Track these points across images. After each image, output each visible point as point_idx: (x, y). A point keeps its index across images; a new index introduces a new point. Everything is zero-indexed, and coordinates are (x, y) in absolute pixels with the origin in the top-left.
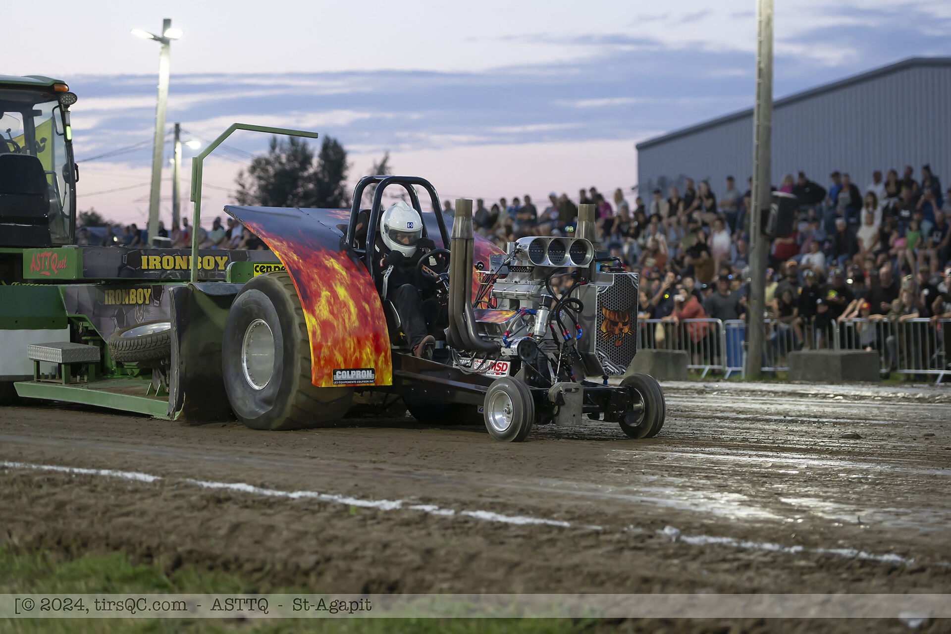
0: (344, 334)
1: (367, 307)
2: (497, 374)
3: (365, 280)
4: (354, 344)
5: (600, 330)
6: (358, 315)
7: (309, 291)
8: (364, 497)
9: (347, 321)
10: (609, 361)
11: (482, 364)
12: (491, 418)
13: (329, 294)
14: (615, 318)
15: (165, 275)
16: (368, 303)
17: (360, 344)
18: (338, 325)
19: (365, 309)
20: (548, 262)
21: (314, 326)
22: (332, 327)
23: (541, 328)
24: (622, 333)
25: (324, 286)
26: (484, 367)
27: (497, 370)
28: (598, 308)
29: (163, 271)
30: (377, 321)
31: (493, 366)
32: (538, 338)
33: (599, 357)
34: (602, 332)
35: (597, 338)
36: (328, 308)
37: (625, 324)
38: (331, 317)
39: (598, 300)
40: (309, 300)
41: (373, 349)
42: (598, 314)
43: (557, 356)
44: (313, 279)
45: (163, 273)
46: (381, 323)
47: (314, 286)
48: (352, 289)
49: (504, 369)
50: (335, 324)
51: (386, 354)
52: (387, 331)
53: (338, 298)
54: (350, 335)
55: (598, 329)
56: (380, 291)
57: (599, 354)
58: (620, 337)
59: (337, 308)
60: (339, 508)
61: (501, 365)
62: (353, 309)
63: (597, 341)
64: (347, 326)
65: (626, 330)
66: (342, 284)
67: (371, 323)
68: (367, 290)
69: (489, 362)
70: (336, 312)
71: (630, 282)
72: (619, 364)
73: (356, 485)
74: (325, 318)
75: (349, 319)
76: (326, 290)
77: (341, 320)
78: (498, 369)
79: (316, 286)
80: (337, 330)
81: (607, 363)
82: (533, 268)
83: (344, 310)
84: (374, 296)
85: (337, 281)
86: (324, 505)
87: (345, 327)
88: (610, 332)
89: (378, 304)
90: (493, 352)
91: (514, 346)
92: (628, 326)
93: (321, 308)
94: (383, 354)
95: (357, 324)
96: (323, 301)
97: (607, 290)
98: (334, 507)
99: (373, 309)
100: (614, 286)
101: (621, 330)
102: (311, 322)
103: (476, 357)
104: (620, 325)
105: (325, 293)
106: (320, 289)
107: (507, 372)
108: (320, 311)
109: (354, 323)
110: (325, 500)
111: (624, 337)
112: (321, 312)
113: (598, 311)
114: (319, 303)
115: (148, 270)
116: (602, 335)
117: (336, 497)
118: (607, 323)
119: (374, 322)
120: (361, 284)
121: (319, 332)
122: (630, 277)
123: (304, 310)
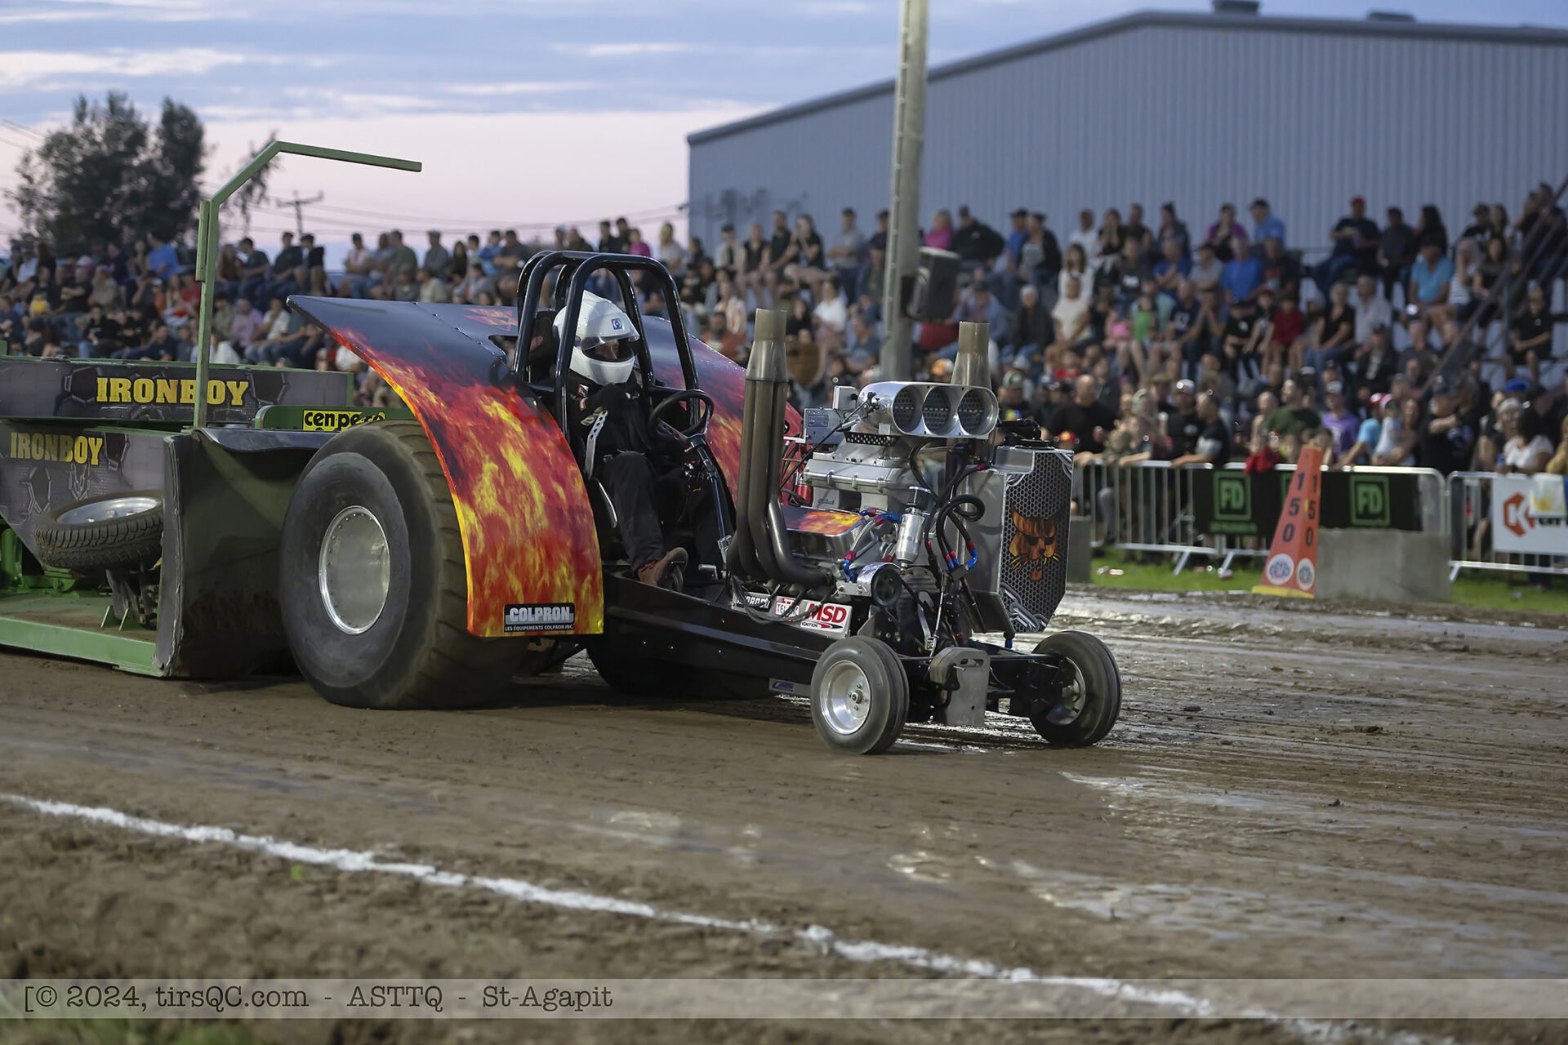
0: (524, 542)
1: (560, 490)
2: (824, 626)
3: (553, 441)
4: (541, 559)
5: (1009, 552)
6: (547, 507)
7: (461, 462)
8: (307, 841)
9: (527, 516)
10: (1021, 606)
11: (792, 608)
12: (826, 713)
13: (497, 467)
14: (1033, 531)
15: (137, 413)
16: (563, 483)
17: (550, 560)
18: (513, 525)
19: (557, 494)
20: (924, 430)
21: (472, 526)
22: (503, 527)
23: (909, 548)
24: (1044, 557)
25: (486, 453)
26: (797, 612)
27: (823, 619)
28: (1006, 513)
29: (134, 405)
30: (578, 518)
31: (816, 611)
32: (903, 565)
33: (1005, 600)
34: (1012, 555)
35: (1003, 566)
36: (495, 494)
37: (1048, 542)
38: (501, 510)
39: (1007, 498)
40: (463, 478)
41: (572, 569)
42: (1006, 524)
43: (935, 597)
44: (466, 439)
45: (133, 410)
46: (585, 520)
47: (469, 453)
48: (534, 459)
49: (838, 618)
50: (509, 521)
51: (594, 577)
52: (595, 536)
53: (512, 475)
54: (534, 544)
55: (1004, 550)
56: (582, 466)
57: (1005, 595)
58: (1040, 565)
59: (511, 494)
60: (272, 865)
61: (833, 612)
62: (538, 495)
63: (1003, 571)
64: (529, 525)
65: (1050, 551)
66: (516, 448)
67: (569, 520)
68: (560, 460)
69: (807, 604)
70: (508, 500)
71: (1060, 466)
72: (1037, 612)
73: (293, 815)
74: (490, 510)
75: (532, 513)
76: (491, 459)
77: (517, 515)
78: (827, 617)
79: (473, 452)
80: (511, 533)
81: (1016, 610)
82: (897, 438)
83: (523, 496)
84: (572, 472)
85: (508, 444)
86: (246, 858)
87: (525, 528)
88: (1025, 556)
89: (579, 486)
90: (821, 588)
91: (865, 579)
92: (1054, 543)
93: (484, 492)
94: (589, 577)
95: (545, 523)
96: (487, 479)
97: (1023, 481)
98: (264, 862)
99: (570, 495)
100: (1034, 474)
101: (1042, 551)
102: (466, 519)
103: (780, 593)
104: (1041, 543)
105: (489, 466)
106: (481, 458)
107: (845, 624)
108: (482, 497)
109: (540, 520)
110: (246, 848)
111: (1047, 564)
112: (485, 500)
113: (1006, 519)
114: (480, 485)
115: (108, 403)
116: (1011, 560)
117: (263, 841)
118: (1020, 542)
119: (573, 519)
120: (549, 449)
121: (481, 536)
122: (1060, 457)
123: (455, 497)
